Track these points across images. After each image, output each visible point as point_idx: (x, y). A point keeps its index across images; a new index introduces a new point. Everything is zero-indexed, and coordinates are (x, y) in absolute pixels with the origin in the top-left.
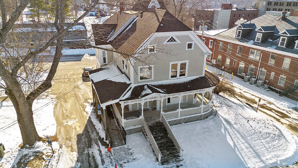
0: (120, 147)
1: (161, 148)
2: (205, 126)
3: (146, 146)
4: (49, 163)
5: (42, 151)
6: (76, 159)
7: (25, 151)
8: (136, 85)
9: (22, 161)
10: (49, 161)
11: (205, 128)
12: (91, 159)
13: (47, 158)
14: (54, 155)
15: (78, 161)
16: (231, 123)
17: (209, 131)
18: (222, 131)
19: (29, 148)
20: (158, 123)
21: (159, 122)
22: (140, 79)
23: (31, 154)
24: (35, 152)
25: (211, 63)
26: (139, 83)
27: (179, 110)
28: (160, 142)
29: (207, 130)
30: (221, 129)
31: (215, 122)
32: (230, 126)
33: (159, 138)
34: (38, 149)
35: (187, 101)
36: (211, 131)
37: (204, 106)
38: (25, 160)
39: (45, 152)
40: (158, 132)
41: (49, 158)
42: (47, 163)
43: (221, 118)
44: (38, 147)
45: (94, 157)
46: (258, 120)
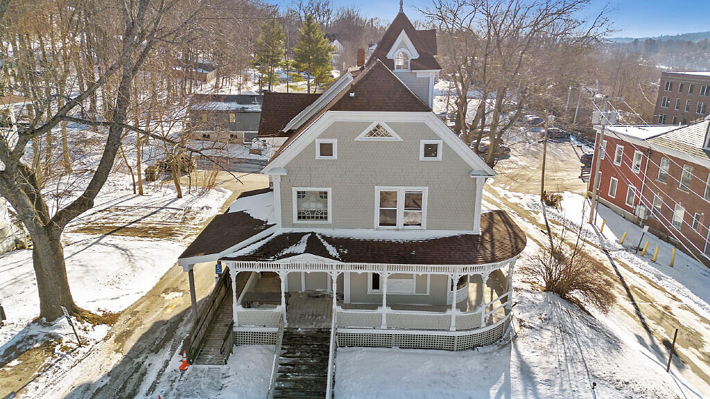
0: (211, 366)
1: (294, 392)
2: (446, 368)
3: (262, 380)
4: (56, 362)
5: (62, 336)
6: (110, 369)
7: (36, 330)
8: (287, 230)
9: (18, 347)
10: (59, 358)
11: (443, 374)
12: (136, 376)
13: (60, 352)
14: (79, 349)
15: (109, 374)
16: (535, 378)
17: (448, 384)
18: (491, 391)
19: (44, 324)
20: (323, 332)
21: (325, 330)
22: (299, 217)
23: (41, 337)
24: (50, 336)
25: (634, 214)
26: (294, 225)
27: (384, 310)
28: (301, 377)
29: (447, 378)
30: (491, 387)
31: (486, 365)
32: (525, 387)
33: (304, 368)
34: (57, 331)
35: (428, 293)
36: (454, 385)
37: (459, 313)
38: (24, 346)
39: (65, 339)
40: (308, 353)
41: (64, 353)
42: (53, 362)
43: (513, 358)
44: (59, 327)
45: (144, 374)
46: (637, 390)
